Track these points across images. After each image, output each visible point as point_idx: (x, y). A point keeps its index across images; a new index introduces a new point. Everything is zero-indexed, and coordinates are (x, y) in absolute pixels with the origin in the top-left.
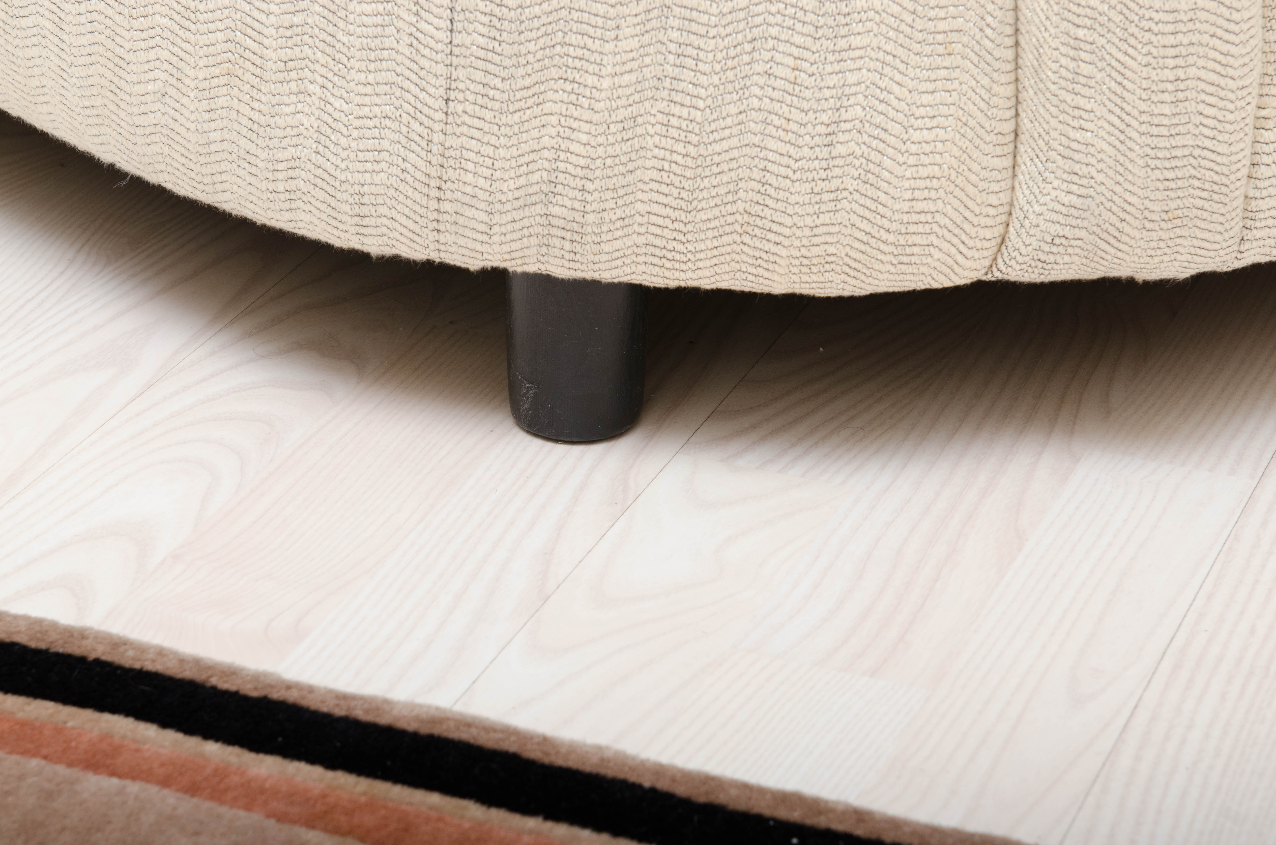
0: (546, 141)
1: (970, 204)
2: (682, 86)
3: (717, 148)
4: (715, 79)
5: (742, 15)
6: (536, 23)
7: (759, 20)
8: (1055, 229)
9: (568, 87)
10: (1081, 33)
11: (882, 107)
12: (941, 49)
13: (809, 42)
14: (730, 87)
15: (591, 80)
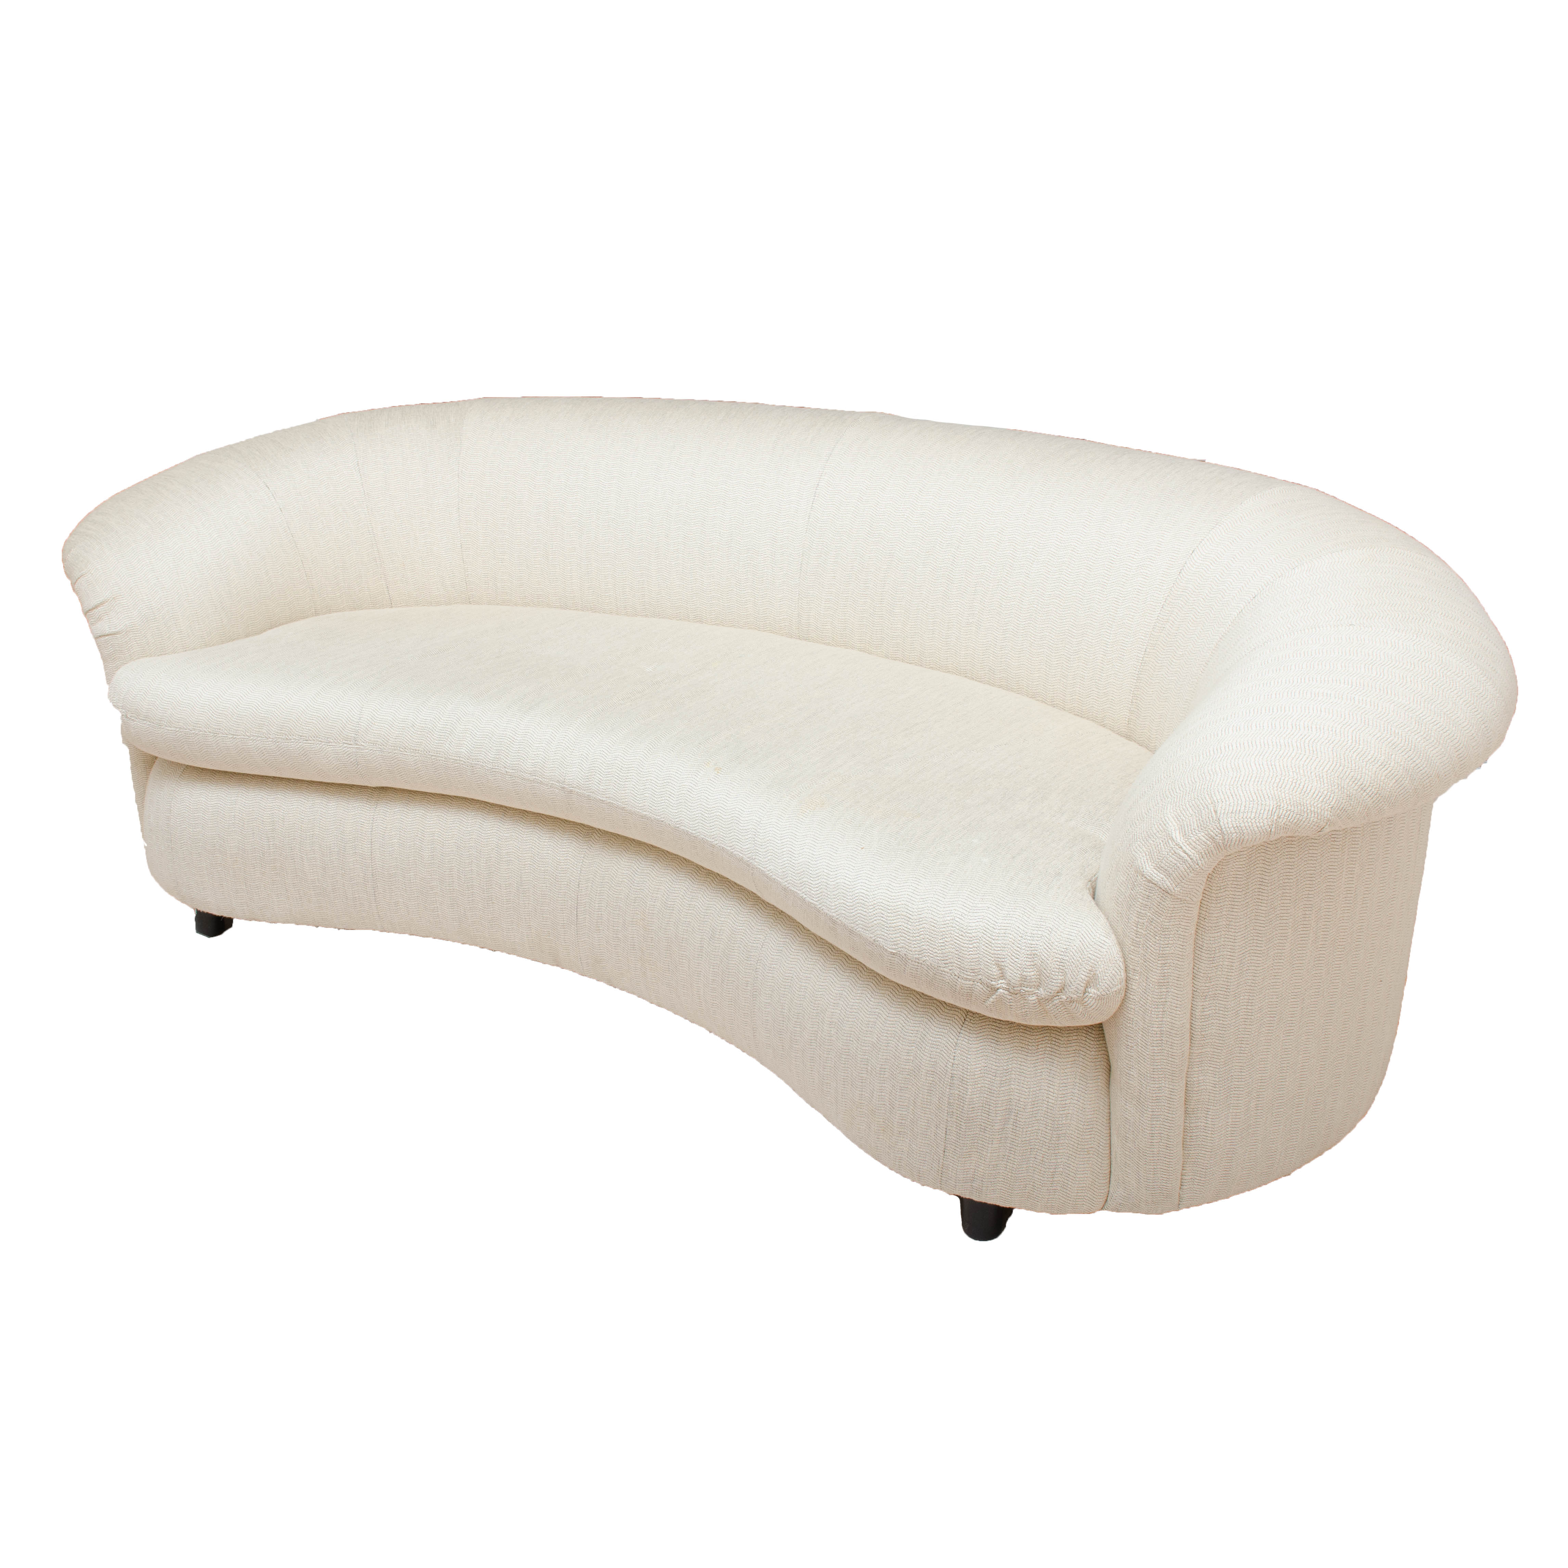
0: (972, 1167)
1: (1095, 1193)
2: (1010, 1158)
3: (1020, 1175)
4: (1020, 1157)
5: (1028, 1142)
6: (969, 1136)
7: (1033, 1143)
8: (1120, 1201)
9: (978, 1154)
10: (1127, 1152)
11: (1068, 1169)
12: (1086, 1153)
13: (1047, 1151)
14: (1024, 1160)
15: (985, 1153)
